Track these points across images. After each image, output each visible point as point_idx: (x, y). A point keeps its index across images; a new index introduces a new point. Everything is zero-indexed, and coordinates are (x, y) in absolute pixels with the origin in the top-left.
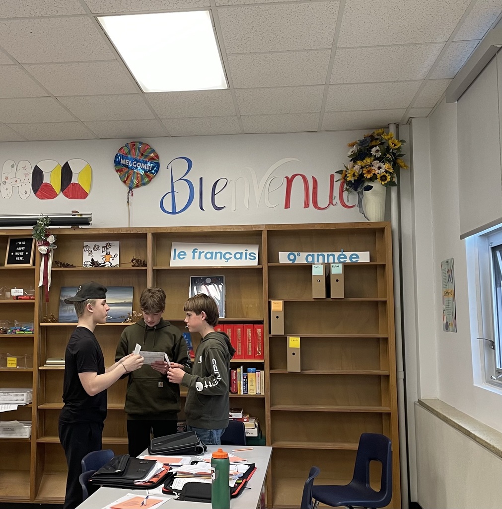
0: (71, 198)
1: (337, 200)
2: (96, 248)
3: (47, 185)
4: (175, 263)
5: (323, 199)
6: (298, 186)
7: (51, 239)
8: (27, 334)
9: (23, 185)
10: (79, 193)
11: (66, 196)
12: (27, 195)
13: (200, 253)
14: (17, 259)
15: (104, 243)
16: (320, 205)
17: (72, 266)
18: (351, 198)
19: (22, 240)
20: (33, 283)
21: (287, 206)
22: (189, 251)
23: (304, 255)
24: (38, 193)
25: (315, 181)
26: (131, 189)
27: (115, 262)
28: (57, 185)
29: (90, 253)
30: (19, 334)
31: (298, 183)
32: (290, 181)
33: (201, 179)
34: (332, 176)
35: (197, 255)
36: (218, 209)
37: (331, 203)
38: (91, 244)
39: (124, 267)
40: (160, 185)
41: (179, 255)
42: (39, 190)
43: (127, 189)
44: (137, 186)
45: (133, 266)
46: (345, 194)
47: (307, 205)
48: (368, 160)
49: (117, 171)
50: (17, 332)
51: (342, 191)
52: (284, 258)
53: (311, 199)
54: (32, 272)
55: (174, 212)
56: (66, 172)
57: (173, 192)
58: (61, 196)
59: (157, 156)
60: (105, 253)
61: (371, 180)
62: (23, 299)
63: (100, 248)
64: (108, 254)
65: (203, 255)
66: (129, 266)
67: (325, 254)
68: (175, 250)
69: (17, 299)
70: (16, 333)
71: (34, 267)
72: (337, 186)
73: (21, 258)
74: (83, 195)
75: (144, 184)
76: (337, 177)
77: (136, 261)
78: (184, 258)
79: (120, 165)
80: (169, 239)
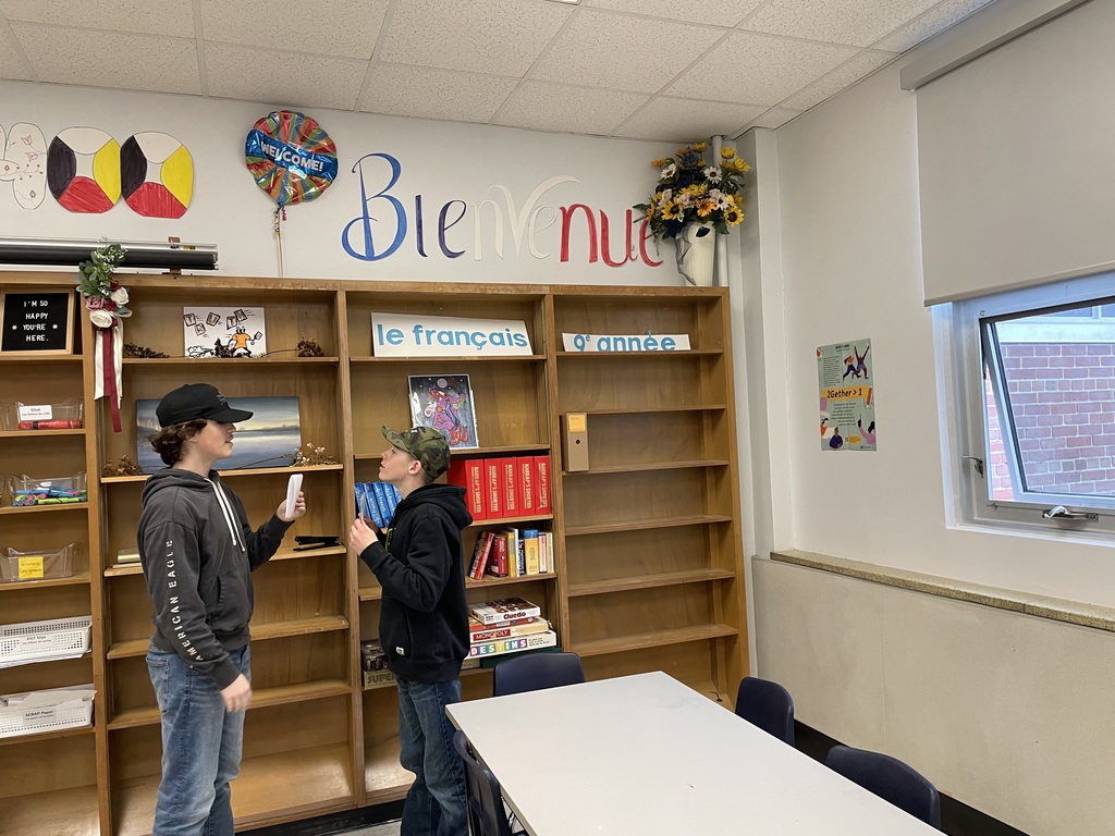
0: (147, 215)
1: (636, 252)
2: (213, 320)
3: (85, 182)
4: (384, 351)
5: (617, 251)
6: (579, 223)
7: (121, 297)
8: (67, 501)
9: (25, 177)
10: (165, 205)
11: (135, 208)
12: (36, 201)
13: (429, 334)
14: (28, 338)
15: (230, 311)
16: (613, 259)
17: (159, 356)
18: (666, 252)
19: (39, 298)
20: (78, 394)
21: (564, 257)
22: (407, 329)
23: (595, 338)
24: (65, 197)
25: (605, 219)
26: (281, 205)
27: (258, 349)
28: (110, 183)
29: (200, 329)
30: (46, 504)
31: (579, 217)
32: (567, 216)
33: (418, 198)
34: (629, 213)
35: (423, 336)
36: (452, 255)
37: (629, 255)
38: (202, 312)
39: (274, 359)
40: (340, 200)
41: (389, 336)
42: (68, 191)
43: (275, 207)
44: (295, 201)
45: (301, 355)
46: (649, 244)
47: (593, 258)
48: (696, 190)
49: (249, 166)
50: (40, 501)
51: (643, 239)
52: (570, 343)
53: (600, 248)
54: (74, 369)
55: (370, 256)
56: (132, 159)
57: (366, 217)
58: (122, 210)
59: (332, 146)
60: (233, 331)
61: (705, 219)
62: (52, 428)
63: (223, 320)
64: (240, 332)
65: (434, 337)
66: (290, 355)
67: (626, 338)
68: (380, 327)
69: (36, 428)
70: (37, 503)
71: (77, 357)
72: (636, 228)
73: (40, 338)
74: (175, 210)
75: (310, 198)
76: (636, 215)
77: (306, 348)
78: (399, 340)
79: (259, 154)
80: (369, 302)
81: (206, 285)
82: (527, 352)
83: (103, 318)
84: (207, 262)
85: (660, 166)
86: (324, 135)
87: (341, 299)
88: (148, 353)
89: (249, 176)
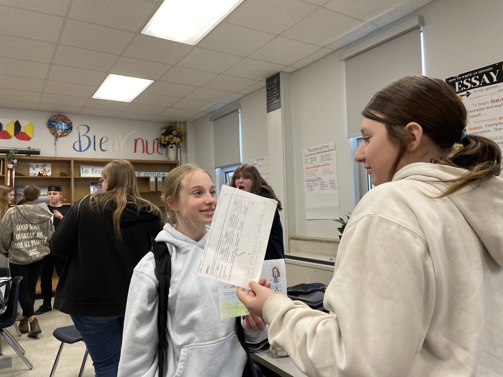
0: (20, 140)
1: (156, 151)
2: (37, 166)
3: (5, 131)
4: (83, 175)
5: (150, 150)
6: (139, 143)
7: (15, 161)
10: (25, 137)
11: (17, 138)
13: (96, 171)
16: (149, 152)
17: (23, 175)
18: (164, 151)
21: (135, 152)
22: (90, 170)
23: (143, 173)
25: (147, 142)
26: (56, 138)
27: (49, 174)
28: (11, 132)
29: (34, 169)
32: (136, 141)
33: (94, 136)
34: (154, 141)
35: (94, 171)
36: (103, 151)
37: (153, 151)
38: (34, 164)
39: (53, 177)
40: (73, 137)
41: (85, 171)
43: (55, 138)
44: (60, 136)
45: (61, 176)
46: (159, 149)
47: (143, 152)
48: (171, 136)
49: (48, 128)
51: (158, 147)
53: (145, 149)
54: (2, 178)
55: (80, 150)
56: (17, 126)
57: (80, 141)
58: (14, 139)
59: (71, 123)
60: (43, 169)
61: (172, 144)
63: (40, 166)
66: (58, 176)
67: (152, 173)
68: (82, 169)
71: (3, 175)
72: (156, 145)
74: (28, 139)
75: (65, 136)
76: (156, 141)
77: (62, 174)
78: (88, 173)
79: (51, 125)
80: (80, 163)
81: (37, 158)
83: (11, 166)
84: (38, 153)
85: (162, 129)
86: (69, 120)
87: (72, 162)
88: (21, 175)
89: (48, 130)
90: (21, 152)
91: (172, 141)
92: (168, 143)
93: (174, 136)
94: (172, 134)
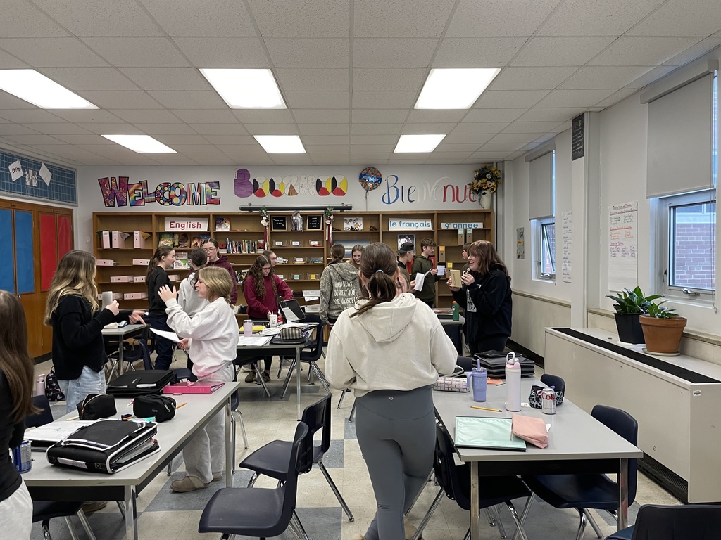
0: (337, 195)
1: (468, 198)
2: (351, 221)
3: (324, 188)
4: (391, 229)
5: (461, 197)
6: (449, 190)
7: (332, 217)
8: (320, 263)
9: (312, 188)
10: (341, 193)
11: (334, 194)
12: (314, 194)
14: (313, 226)
15: (355, 219)
16: (460, 200)
17: (339, 230)
18: (476, 197)
19: (315, 217)
20: (323, 238)
21: (444, 201)
22: (398, 223)
23: (452, 224)
24: (320, 192)
25: (457, 188)
26: (367, 191)
27: (361, 228)
28: (329, 189)
29: (348, 223)
30: (316, 263)
31: (449, 189)
32: (445, 188)
33: (402, 187)
34: (466, 186)
35: (402, 224)
36: (411, 202)
37: (465, 199)
38: (348, 219)
39: (365, 231)
40: (382, 189)
41: (393, 224)
44: (371, 190)
45: (371, 230)
46: (472, 195)
47: (454, 200)
48: (484, 180)
49: (360, 182)
51: (470, 194)
52: (443, 226)
53: (456, 197)
54: (322, 233)
55: (389, 203)
56: (334, 182)
57: (388, 193)
58: (331, 194)
59: (380, 175)
61: (486, 189)
62: (317, 246)
64: (357, 224)
65: (405, 224)
66: (368, 230)
67: (462, 224)
68: (391, 222)
69: (314, 246)
70: (314, 263)
71: (323, 231)
72: (468, 191)
73: (315, 226)
74: (343, 194)
75: (375, 188)
76: (468, 186)
77: (372, 228)
78: (396, 226)
79: (362, 178)
80: (388, 216)
81: (350, 213)
82: (430, 229)
83: (328, 222)
84: (350, 208)
85: (476, 171)
86: (379, 172)
87: (381, 216)
88: (337, 230)
89: (360, 184)
90: (336, 208)
91: (485, 186)
92: (481, 189)
93: (488, 180)
94: (486, 178)
